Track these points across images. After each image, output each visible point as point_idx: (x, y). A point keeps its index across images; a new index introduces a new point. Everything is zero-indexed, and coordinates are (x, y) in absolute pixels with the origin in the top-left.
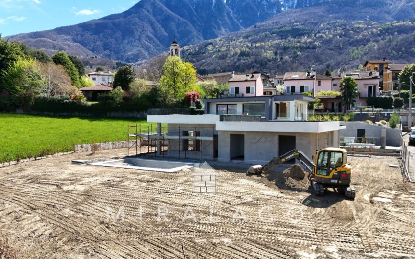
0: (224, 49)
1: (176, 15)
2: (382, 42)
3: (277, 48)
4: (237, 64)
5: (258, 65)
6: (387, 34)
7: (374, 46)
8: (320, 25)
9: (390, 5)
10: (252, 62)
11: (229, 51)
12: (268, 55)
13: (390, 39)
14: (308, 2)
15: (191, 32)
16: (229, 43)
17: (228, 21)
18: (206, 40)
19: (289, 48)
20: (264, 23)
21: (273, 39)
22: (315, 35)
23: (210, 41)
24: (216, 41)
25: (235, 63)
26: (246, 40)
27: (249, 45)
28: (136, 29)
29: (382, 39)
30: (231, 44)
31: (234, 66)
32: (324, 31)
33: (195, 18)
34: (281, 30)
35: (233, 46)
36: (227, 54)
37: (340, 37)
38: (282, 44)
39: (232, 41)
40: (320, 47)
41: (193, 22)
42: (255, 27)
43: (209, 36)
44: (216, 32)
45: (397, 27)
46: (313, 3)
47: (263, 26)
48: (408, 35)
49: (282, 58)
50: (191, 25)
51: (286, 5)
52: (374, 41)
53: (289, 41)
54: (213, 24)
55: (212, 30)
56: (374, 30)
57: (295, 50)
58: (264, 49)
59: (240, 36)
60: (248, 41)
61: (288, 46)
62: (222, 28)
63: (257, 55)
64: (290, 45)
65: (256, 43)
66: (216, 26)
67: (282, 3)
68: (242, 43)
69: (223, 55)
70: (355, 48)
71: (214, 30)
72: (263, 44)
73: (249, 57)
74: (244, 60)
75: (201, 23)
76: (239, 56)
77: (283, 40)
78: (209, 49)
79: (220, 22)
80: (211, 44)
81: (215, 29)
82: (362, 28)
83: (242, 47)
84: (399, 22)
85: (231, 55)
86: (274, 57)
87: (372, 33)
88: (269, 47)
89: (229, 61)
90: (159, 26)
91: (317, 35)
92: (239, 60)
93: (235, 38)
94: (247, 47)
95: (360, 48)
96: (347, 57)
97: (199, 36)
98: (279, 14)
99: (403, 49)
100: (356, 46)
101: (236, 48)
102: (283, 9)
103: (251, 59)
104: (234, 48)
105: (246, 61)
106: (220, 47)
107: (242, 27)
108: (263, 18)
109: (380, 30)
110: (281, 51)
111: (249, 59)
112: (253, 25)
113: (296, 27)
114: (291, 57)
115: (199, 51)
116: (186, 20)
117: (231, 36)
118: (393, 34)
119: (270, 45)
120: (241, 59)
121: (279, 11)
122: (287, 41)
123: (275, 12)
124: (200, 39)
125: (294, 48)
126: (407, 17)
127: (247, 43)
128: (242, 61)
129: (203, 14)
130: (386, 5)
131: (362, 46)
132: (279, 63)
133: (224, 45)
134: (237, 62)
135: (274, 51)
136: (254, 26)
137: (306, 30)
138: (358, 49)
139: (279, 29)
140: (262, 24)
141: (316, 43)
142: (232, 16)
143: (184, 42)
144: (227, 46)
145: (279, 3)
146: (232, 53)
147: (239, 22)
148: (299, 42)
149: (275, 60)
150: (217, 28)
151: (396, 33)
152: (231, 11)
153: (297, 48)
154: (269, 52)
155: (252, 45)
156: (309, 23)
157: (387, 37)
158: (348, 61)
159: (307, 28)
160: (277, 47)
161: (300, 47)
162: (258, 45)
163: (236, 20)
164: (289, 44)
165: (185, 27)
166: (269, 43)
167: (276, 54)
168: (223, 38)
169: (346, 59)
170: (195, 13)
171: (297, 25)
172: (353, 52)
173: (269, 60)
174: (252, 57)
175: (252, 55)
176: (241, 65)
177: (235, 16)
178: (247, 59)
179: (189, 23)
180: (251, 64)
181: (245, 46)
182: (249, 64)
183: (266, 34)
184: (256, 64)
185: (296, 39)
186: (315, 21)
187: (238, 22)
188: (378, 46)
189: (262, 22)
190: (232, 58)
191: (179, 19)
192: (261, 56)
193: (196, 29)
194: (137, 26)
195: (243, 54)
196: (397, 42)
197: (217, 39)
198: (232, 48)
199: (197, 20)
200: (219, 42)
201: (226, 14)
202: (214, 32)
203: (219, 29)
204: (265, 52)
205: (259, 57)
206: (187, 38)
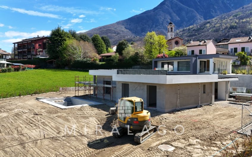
0: (218, 25)
1: (186, 7)
4: (227, 35)
5: (244, 34)
10: (239, 33)
11: (221, 26)
15: (196, 16)
16: (222, 21)
17: (222, 6)
18: (205, 21)
20: (250, 5)
23: (208, 21)
24: (212, 20)
25: (226, 34)
26: (235, 18)
27: (237, 21)
28: (160, 18)
30: (223, 22)
31: (225, 36)
33: (199, 7)
35: (225, 22)
36: (219, 29)
39: (224, 19)
41: (197, 10)
42: (243, 8)
43: (208, 17)
44: (213, 14)
47: (249, 7)
50: (196, 12)
54: (212, 10)
55: (210, 14)
58: (249, 23)
59: (231, 16)
60: (236, 18)
62: (218, 11)
63: (243, 27)
65: (242, 19)
66: (213, 10)
68: (232, 20)
69: (217, 29)
71: (212, 13)
72: (248, 19)
73: (237, 29)
74: (233, 31)
75: (203, 10)
76: (229, 29)
78: (207, 26)
79: (216, 7)
80: (209, 22)
81: (213, 12)
83: (232, 23)
85: (222, 29)
89: (221, 33)
90: (175, 15)
92: (229, 32)
93: (227, 17)
94: (236, 22)
97: (201, 18)
101: (227, 24)
103: (238, 31)
104: (225, 24)
105: (234, 32)
106: (215, 24)
107: (232, 9)
111: (236, 30)
112: (241, 7)
115: (200, 28)
117: (224, 16)
120: (230, 31)
124: (201, 20)
127: (235, 20)
128: (231, 32)
129: (205, 4)
133: (218, 22)
134: (227, 33)
136: (242, 8)
140: (248, 5)
144: (220, 23)
146: (224, 28)
147: (231, 6)
155: (239, 21)
162: (244, 20)
163: (229, 5)
165: (192, 13)
168: (218, 18)
170: (199, 4)
174: (239, 29)
175: (239, 28)
176: (230, 35)
177: (228, 2)
178: (235, 31)
179: (194, 10)
180: (237, 34)
181: (234, 22)
182: (236, 34)
183: (251, 12)
184: (241, 34)
190: (224, 31)
191: (187, 9)
192: (246, 28)
193: (199, 14)
194: (161, 16)
195: (232, 27)
197: (213, 19)
198: (224, 24)
199: (200, 8)
200: (215, 21)
201: (221, 2)
202: (212, 14)
203: (216, 12)
204: (249, 25)
205: (245, 29)
206: (192, 20)
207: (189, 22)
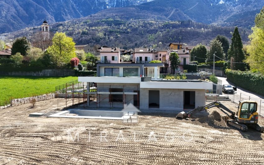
0: (70, 29)
1: (34, 3)
2: (164, 32)
3: (105, 31)
4: (80, 40)
5: (94, 41)
6: (166, 28)
7: (160, 34)
8: (130, 19)
9: (167, 11)
10: (90, 39)
11: (74, 30)
12: (100, 35)
13: (168, 31)
14: (123, 5)
15: (46, 16)
16: (74, 25)
17: (72, 11)
18: (57, 22)
19: (112, 32)
20: (96, 15)
21: (103, 25)
22: (128, 25)
23: (61, 23)
24: (64, 23)
25: (79, 39)
26: (86, 24)
27: (88, 28)
28: (2, 9)
29: (164, 31)
30: (75, 26)
31: (78, 40)
32: (133, 23)
33: (49, 6)
34: (107, 20)
35: (77, 27)
36: (73, 33)
37: (142, 27)
38: (109, 29)
39: (76, 24)
40: (131, 33)
41: (48, 9)
42: (91, 16)
43: (59, 19)
44: (64, 17)
45: (171, 24)
46: (125, 6)
47: (96, 16)
48: (178, 29)
49: (109, 38)
50: (46, 11)
51: (110, 4)
52: (160, 31)
53: (113, 27)
54: (62, 12)
55: (61, 16)
56: (160, 25)
57: (117, 34)
58: (97, 31)
59: (81, 22)
60: (87, 25)
61: (112, 30)
62: (68, 15)
63: (93, 35)
64: (114, 30)
65: (92, 27)
66: (64, 13)
67: (107, 3)
68: (83, 26)
69: (70, 33)
70: (150, 35)
71: (63, 16)
72: (97, 28)
73: (88, 35)
74: (85, 37)
75: (53, 10)
76: (81, 34)
77: (109, 26)
78: (60, 28)
79: (67, 11)
80: (61, 25)
81: (64, 15)
82: (153, 23)
83: (83, 29)
84: (172, 22)
85: (76, 33)
86: (104, 37)
87: (159, 27)
88: (101, 30)
89: (75, 37)
90: (22, 9)
91: (129, 25)
92: (82, 37)
93: (78, 22)
94: (86, 29)
95: (153, 35)
96: (146, 39)
97: (52, 19)
98: (106, 10)
99: (175, 37)
100: (151, 34)
101: (79, 29)
102: (108, 7)
103: (89, 37)
104: (77, 29)
105: (86, 38)
106: (68, 27)
107: (81, 16)
108: (95, 11)
109: (163, 25)
110: (108, 33)
111: (88, 37)
113: (117, 19)
114: (115, 37)
115: (53, 29)
116: (43, 7)
117: (75, 21)
118: (169, 28)
119: (101, 29)
120: (82, 36)
121: (105, 8)
122: (112, 27)
123: (103, 8)
124: (52, 21)
125: (116, 32)
126: (175, 19)
127: (86, 26)
128: (84, 38)
129: (55, 4)
130: (165, 11)
131: (154, 34)
132: (107, 41)
133: (71, 26)
134: (80, 38)
135: (104, 33)
136: (90, 16)
137: (123, 21)
138: (152, 36)
139: (106, 19)
140: (95, 15)
141: (128, 30)
142: (75, 8)
143: (41, 22)
144: (73, 27)
145: (105, 3)
146: (77, 32)
147: (80, 12)
148: (119, 29)
149: (105, 38)
150: (65, 15)
151: (171, 28)
152: (75, 4)
153: (118, 32)
154: (101, 33)
155: (89, 28)
156: (124, 17)
157: (167, 30)
158: (147, 42)
159: (123, 20)
160: (106, 30)
161: (119, 32)
162: (93, 28)
163: (78, 11)
164: (113, 29)
165: (42, 11)
166: (101, 28)
167: (105, 35)
168: (70, 22)
169: (145, 41)
170: (49, 3)
171: (117, 18)
172: (149, 37)
173: (101, 39)
174: (90, 35)
175: (90, 34)
176: (83, 41)
177: (77, 8)
178: (87, 37)
179: (44, 9)
180: (89, 40)
181: (85, 28)
182: (88, 40)
183: (98, 21)
184: (92, 40)
185: (117, 27)
186: (127, 16)
187: (79, 12)
188: (163, 34)
189: (95, 13)
190: (77, 35)
191: (37, 6)
193: (50, 14)
194: (4, 7)
195: (84, 33)
196: (172, 33)
197: (65, 22)
198: (76, 29)
199: (50, 8)
200: (67, 24)
201: (71, 6)
202: (63, 17)
203: (66, 15)
204: (98, 33)
205: (95, 36)
206: (43, 19)
207: (39, 21)
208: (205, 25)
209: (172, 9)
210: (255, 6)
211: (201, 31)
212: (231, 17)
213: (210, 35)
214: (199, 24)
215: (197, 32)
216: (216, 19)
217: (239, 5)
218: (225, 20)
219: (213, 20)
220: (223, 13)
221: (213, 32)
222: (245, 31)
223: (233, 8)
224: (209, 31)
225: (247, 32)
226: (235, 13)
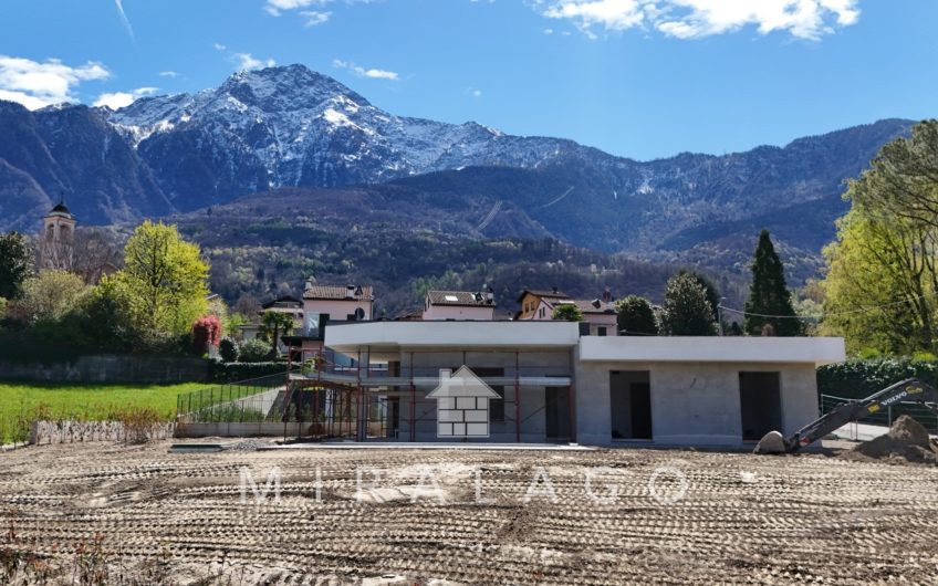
2: (469, 272)
3: (261, 263)
6: (475, 260)
7: (456, 280)
8: (352, 227)
9: (476, 208)
12: (242, 277)
13: (482, 269)
14: (325, 179)
15: (37, 203)
17: (141, 191)
19: (288, 266)
20: (230, 207)
21: (254, 243)
22: (344, 246)
23: (92, 229)
24: (108, 231)
29: (469, 268)
32: (360, 240)
33: (52, 172)
34: (270, 225)
37: (393, 255)
38: (274, 256)
40: (354, 271)
41: (45, 182)
42: (210, 212)
43: (88, 217)
44: (109, 211)
45: (491, 248)
46: (334, 183)
47: (228, 212)
48: (513, 266)
49: (273, 286)
50: (38, 187)
51: (280, 176)
52: (455, 271)
53: (290, 251)
54: (102, 193)
55: (97, 207)
56: (454, 250)
57: (303, 272)
58: (232, 262)
61: (286, 261)
62: (124, 204)
63: (216, 274)
64: (292, 261)
65: (212, 247)
66: (109, 198)
67: (270, 172)
70: (421, 279)
71: (102, 206)
72: (229, 250)
75: (68, 186)
77: (276, 248)
79: (119, 189)
80: (96, 235)
81: (106, 204)
82: (431, 243)
84: (493, 241)
86: (257, 282)
87: (450, 255)
88: (245, 260)
91: (348, 246)
95: (430, 281)
96: (407, 295)
98: (264, 193)
99: (506, 290)
100: (423, 277)
102: (271, 184)
107: (174, 209)
108: (228, 196)
109: (463, 252)
110: (272, 270)
112: (204, 207)
113: (303, 225)
114: (295, 285)
116: (26, 174)
118: (486, 262)
119: (246, 256)
121: (263, 187)
122: (285, 251)
123: (254, 187)
125: (299, 267)
126: (503, 233)
129: (75, 166)
130: (469, 207)
131: (434, 277)
132: (267, 296)
135: (257, 268)
136: (205, 211)
137: (325, 233)
138: (426, 283)
139: (266, 223)
140: (226, 208)
141: (345, 262)
142: (152, 181)
143: (12, 224)
145: (263, 170)
147: (168, 197)
148: (312, 257)
149: (258, 288)
150: (110, 203)
151: (490, 260)
152: (151, 170)
153: (306, 268)
154: (244, 270)
155: (202, 251)
156: (328, 220)
157: (478, 266)
158: (411, 304)
159: (325, 230)
160: (263, 260)
161: (313, 267)
162: (217, 252)
163: (161, 191)
164: (290, 258)
165: (21, 189)
166: (245, 251)
167: (260, 275)
168: (127, 227)
169: (405, 299)
170: (53, 161)
171: (304, 221)
172: (418, 288)
173: (244, 288)
177: (160, 182)
179: (33, 180)
183: (235, 230)
185: (303, 250)
186: (341, 218)
187: (165, 197)
188: (463, 280)
189: (222, 204)
191: (4, 167)
192: (225, 276)
193: (52, 198)
196: (495, 276)
197: (112, 228)
199: (56, 178)
200: (118, 234)
201: (135, 175)
202: (102, 210)
203: (116, 206)
204: (234, 269)
205: (221, 279)
206: (22, 217)
207: (5, 220)
208: (601, 256)
209: (493, 203)
210: (748, 203)
211: (589, 275)
212: (678, 235)
213: (619, 287)
214: (579, 252)
215: (577, 276)
216: (632, 241)
217: (699, 199)
218: (659, 243)
219: (622, 241)
220: (651, 222)
221: (627, 277)
222: (725, 278)
223: (683, 208)
224: (615, 275)
225: (732, 283)
226: (688, 223)
